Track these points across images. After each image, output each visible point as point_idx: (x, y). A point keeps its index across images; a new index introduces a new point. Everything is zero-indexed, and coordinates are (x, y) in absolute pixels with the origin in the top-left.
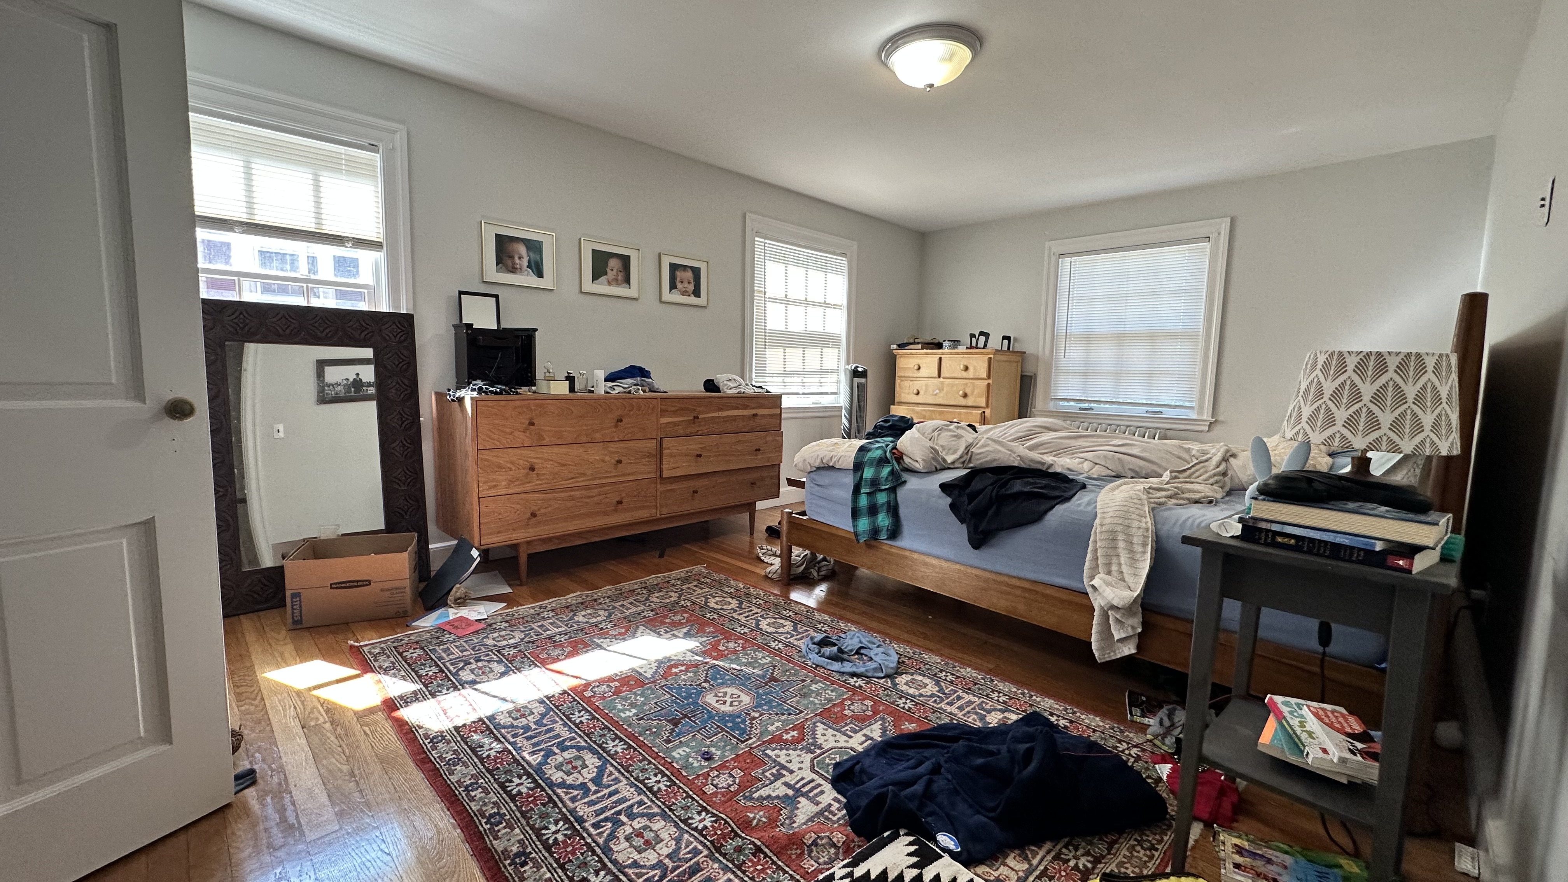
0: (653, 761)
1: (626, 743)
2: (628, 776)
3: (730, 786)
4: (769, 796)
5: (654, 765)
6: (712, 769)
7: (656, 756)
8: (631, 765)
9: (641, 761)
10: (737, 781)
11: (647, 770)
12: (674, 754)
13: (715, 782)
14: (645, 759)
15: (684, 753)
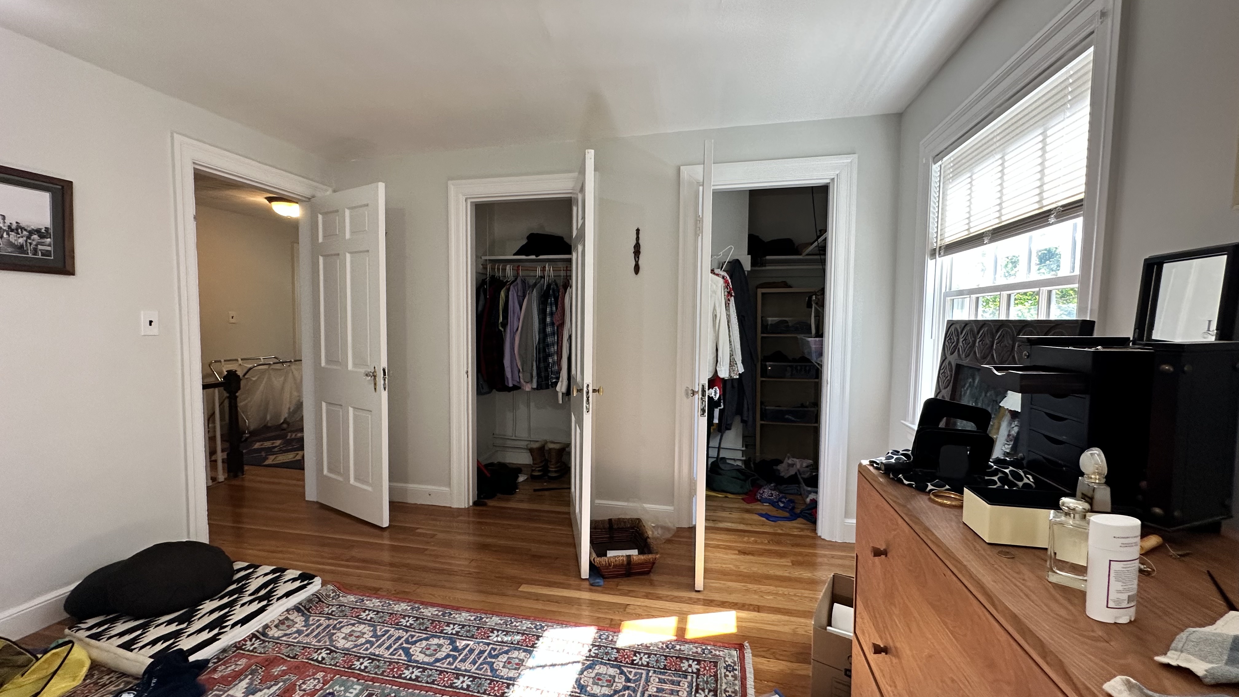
0: (374, 676)
1: (405, 678)
2: (386, 659)
3: (303, 683)
4: (269, 688)
5: (372, 674)
6: (321, 689)
7: (373, 680)
8: (389, 665)
9: (384, 672)
10: (298, 687)
11: (375, 668)
12: (359, 687)
13: (317, 681)
14: (382, 674)
15: (351, 690)
